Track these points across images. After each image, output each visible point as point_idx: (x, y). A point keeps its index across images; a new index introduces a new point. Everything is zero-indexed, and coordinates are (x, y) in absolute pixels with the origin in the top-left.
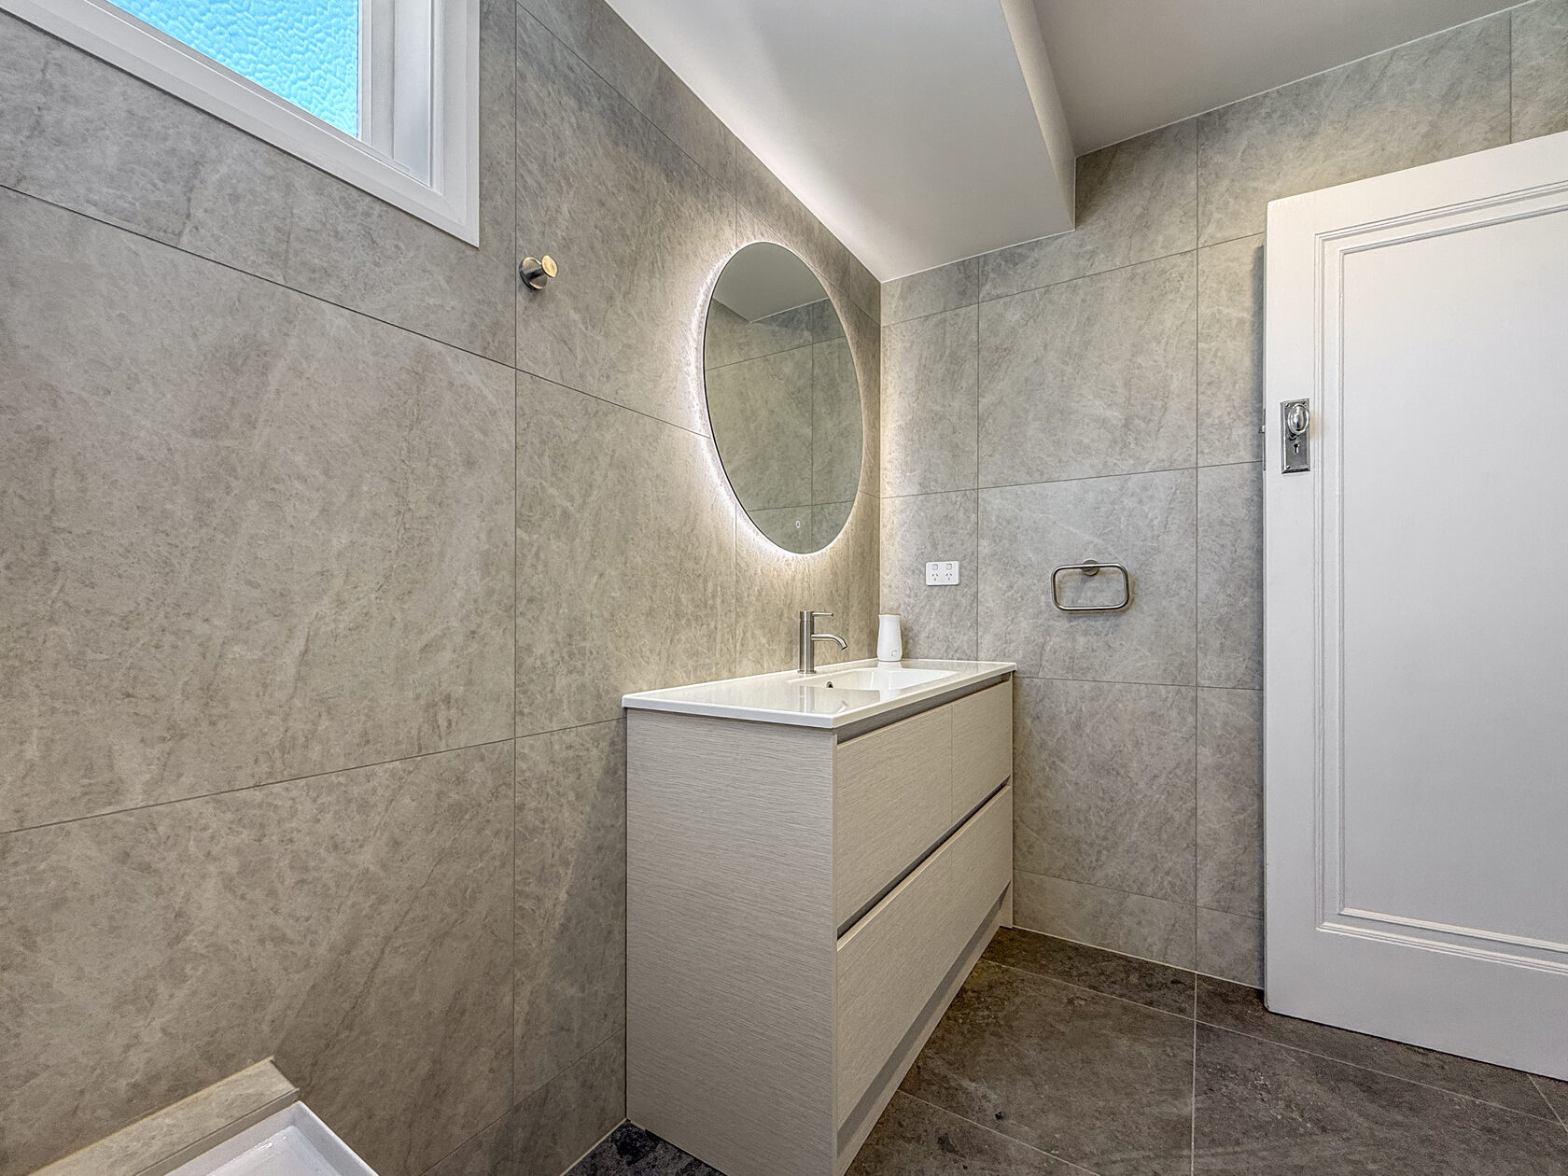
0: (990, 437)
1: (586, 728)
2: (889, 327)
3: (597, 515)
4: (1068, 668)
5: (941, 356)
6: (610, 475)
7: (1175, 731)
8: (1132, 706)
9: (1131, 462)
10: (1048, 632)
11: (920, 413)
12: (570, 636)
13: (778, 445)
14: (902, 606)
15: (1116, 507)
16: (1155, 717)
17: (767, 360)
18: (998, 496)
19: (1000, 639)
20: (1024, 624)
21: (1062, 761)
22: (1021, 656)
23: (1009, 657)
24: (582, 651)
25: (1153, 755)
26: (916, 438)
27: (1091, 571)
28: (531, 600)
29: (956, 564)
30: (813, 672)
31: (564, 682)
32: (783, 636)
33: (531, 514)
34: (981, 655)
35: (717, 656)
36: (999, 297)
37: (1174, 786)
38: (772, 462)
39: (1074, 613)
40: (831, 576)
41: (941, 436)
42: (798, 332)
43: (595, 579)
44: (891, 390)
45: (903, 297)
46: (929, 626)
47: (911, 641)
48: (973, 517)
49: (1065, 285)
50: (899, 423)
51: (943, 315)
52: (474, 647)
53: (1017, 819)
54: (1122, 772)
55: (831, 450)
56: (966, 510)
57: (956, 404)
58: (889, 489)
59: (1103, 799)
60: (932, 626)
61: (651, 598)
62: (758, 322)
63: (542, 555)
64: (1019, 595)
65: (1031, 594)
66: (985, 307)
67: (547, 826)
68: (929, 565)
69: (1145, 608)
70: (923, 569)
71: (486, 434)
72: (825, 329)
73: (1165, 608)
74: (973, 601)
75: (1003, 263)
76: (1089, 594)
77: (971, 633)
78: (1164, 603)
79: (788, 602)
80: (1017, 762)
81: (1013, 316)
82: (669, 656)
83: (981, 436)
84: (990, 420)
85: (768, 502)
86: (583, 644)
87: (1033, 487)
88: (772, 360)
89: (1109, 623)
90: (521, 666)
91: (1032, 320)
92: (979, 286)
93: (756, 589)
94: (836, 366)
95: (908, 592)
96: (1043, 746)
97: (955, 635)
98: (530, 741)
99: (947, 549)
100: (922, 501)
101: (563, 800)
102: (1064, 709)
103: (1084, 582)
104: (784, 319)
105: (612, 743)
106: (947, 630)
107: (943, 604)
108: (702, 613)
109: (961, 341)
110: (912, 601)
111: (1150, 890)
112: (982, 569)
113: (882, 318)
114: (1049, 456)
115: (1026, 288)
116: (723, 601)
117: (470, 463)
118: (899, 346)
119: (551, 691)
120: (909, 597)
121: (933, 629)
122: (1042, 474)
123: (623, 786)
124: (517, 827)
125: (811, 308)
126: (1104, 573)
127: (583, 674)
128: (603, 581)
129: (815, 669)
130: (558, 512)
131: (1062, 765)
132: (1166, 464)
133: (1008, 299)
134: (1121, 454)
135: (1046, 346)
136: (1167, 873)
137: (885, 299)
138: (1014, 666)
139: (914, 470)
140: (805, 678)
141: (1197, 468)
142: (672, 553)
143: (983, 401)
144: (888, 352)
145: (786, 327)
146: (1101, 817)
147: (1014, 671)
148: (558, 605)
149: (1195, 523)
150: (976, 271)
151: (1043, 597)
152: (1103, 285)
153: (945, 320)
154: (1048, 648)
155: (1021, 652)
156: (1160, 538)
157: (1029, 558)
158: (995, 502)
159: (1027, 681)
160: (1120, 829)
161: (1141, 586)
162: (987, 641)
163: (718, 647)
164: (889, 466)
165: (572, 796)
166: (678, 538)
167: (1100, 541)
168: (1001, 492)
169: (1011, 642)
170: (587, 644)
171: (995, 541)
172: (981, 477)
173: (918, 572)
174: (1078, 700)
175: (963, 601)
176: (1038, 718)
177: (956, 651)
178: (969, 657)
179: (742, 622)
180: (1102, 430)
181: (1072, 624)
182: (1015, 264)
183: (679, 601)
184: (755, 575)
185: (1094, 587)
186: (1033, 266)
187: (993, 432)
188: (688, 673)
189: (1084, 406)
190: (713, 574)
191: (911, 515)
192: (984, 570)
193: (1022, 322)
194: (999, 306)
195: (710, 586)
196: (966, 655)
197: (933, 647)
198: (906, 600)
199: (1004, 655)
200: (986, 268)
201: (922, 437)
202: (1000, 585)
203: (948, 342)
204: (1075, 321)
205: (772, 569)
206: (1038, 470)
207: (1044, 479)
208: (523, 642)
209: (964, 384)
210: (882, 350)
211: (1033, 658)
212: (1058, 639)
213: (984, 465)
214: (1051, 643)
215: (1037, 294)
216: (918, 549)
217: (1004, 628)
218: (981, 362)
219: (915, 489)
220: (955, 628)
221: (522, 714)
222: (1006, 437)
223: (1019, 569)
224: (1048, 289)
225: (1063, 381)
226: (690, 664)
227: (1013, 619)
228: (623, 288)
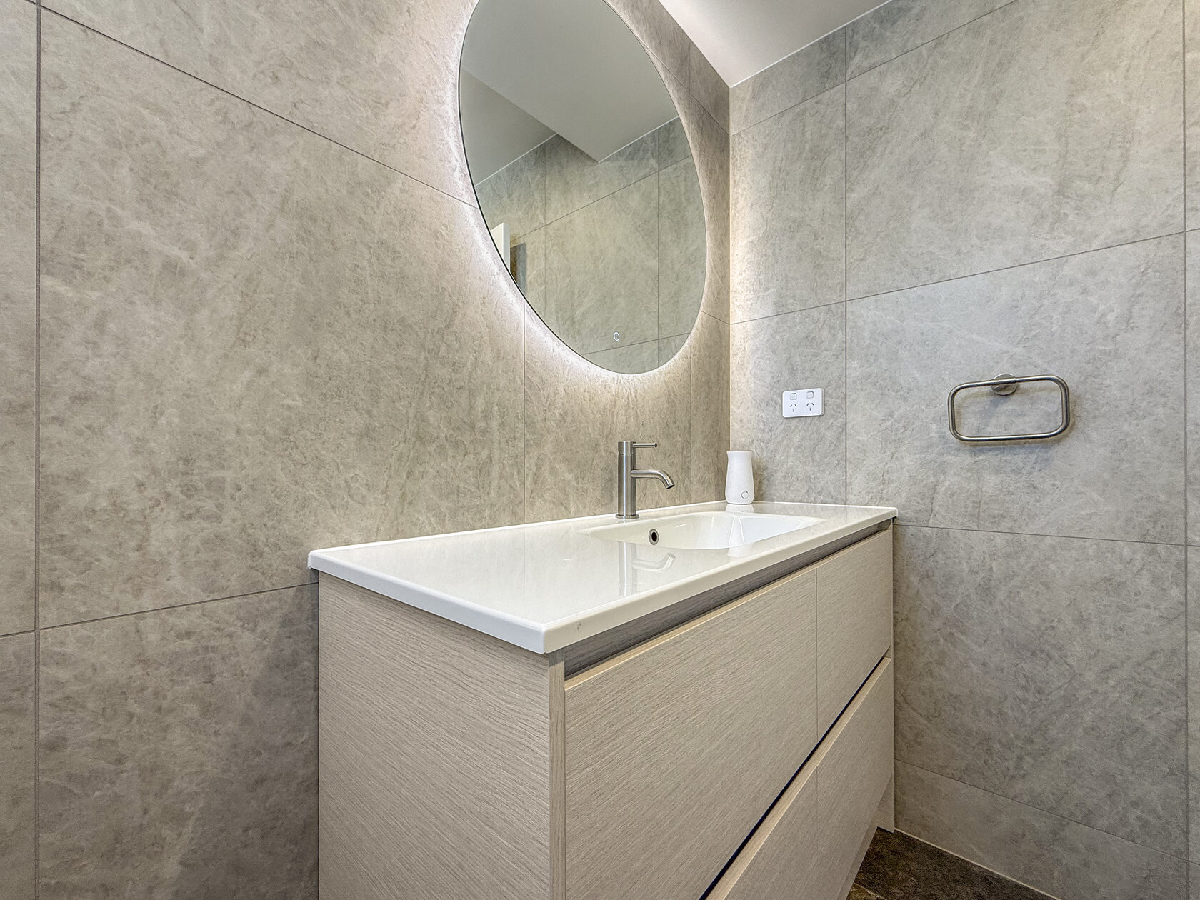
0: (861, 237)
1: (227, 603)
2: (739, 134)
3: (249, 280)
4: (972, 515)
7: (1148, 607)
8: (1071, 568)
9: (1069, 239)
10: (942, 469)
11: (775, 223)
12: (186, 461)
13: (626, 281)
14: (755, 441)
15: (1046, 302)
16: (1110, 584)
17: (614, 197)
18: (872, 307)
19: (875, 479)
20: (908, 460)
21: (963, 633)
22: (904, 499)
23: (887, 500)
24: (216, 486)
25: (1108, 638)
26: (770, 252)
27: (1005, 389)
28: (81, 399)
29: (818, 392)
30: (634, 516)
31: (171, 532)
32: (599, 472)
33: (82, 256)
34: (850, 498)
35: (493, 494)
36: (871, 68)
37: (1147, 684)
38: (619, 300)
39: (977, 445)
40: (666, 405)
41: (800, 246)
42: (644, 161)
43: (247, 375)
44: (741, 204)
45: (755, 97)
46: (786, 463)
47: (765, 482)
48: (840, 335)
49: (964, 29)
50: (750, 239)
51: (802, 106)
53: (900, 699)
54: (1056, 654)
55: (677, 279)
56: (831, 328)
57: (818, 205)
58: (739, 313)
59: (1026, 689)
60: (790, 463)
61: (369, 412)
62: (606, 160)
63: (112, 327)
64: (901, 425)
65: (918, 423)
66: (854, 84)
67: (129, 765)
68: (786, 395)
69: (1094, 435)
70: (779, 400)
72: (671, 152)
73: (1127, 434)
74: (840, 433)
75: (877, 26)
76: (1003, 419)
77: (839, 472)
78: (1126, 428)
79: (606, 431)
80: (899, 629)
81: (892, 85)
82: (404, 495)
83: (850, 238)
84: (862, 217)
86: (220, 474)
87: (919, 291)
88: (619, 195)
89: (1033, 457)
90: (53, 507)
91: (917, 87)
92: (846, 62)
93: (557, 411)
94: (682, 189)
95: (762, 427)
96: (935, 611)
97: (818, 475)
98: (83, 631)
99: (808, 374)
100: (778, 323)
101: (169, 719)
102: (965, 567)
103: (995, 404)
104: (630, 153)
105: (287, 622)
106: (808, 468)
107: (803, 439)
108: (467, 438)
109: (824, 132)
110: (766, 436)
111: (1103, 822)
112: (852, 396)
113: (731, 125)
114: (942, 249)
115: (909, 47)
116: (503, 425)
118: (750, 153)
119: (139, 548)
120: (763, 431)
121: (791, 468)
122: (932, 272)
123: (311, 683)
124: (43, 780)
125: (656, 134)
126: (1025, 391)
127: (218, 519)
128: (264, 381)
129: (638, 512)
130: (156, 263)
131: (963, 638)
132: (1130, 235)
133: (884, 67)
134: (1052, 230)
135: (936, 114)
136: (1135, 804)
137: (734, 104)
138: (895, 512)
139: (768, 289)
140: (625, 524)
141: (1185, 232)
142: (410, 352)
143: (853, 196)
144: (738, 162)
145: (632, 159)
146: (1022, 711)
147: (894, 518)
148: (157, 412)
149: (1182, 311)
150: (842, 45)
151: (934, 427)
153: (804, 111)
154: (941, 489)
155: (904, 494)
156: (1118, 338)
157: (915, 379)
158: (867, 314)
159: (912, 530)
160: (1053, 732)
161: (1087, 406)
162: (858, 481)
163: (495, 483)
164: (740, 288)
165: (193, 710)
166: (421, 335)
167: (1019, 350)
168: (876, 301)
169: (890, 482)
170: (229, 475)
171: (868, 361)
172: (850, 287)
173: (773, 403)
174: (987, 556)
175: (828, 434)
176: (928, 576)
177: (819, 493)
178: (836, 499)
179: (534, 453)
180: (1022, 204)
181: (977, 459)
182: (894, 22)
183: (424, 419)
184: (555, 394)
185: (1010, 408)
186: (918, 18)
187: (865, 231)
188: (441, 518)
189: (993, 178)
190: (485, 388)
191: (765, 340)
192: (854, 396)
193: (904, 90)
194: (872, 79)
195: (480, 404)
196: (832, 497)
197: (792, 488)
198: (760, 435)
199: (881, 498)
200: (856, 37)
201: (777, 250)
202: (875, 413)
203: (808, 135)
204: (980, 71)
205: (582, 390)
206: (927, 269)
207: (936, 279)
208: (55, 465)
209: (828, 180)
210: (731, 161)
211: (920, 502)
212: (956, 478)
213: (853, 273)
214: (947, 483)
215: (924, 51)
216: (773, 377)
217: (881, 466)
218: (849, 151)
219: (769, 311)
220: (818, 466)
221: (57, 587)
222: (882, 235)
223: (901, 392)
224: (939, 41)
225: (963, 151)
226: (445, 505)
227: (893, 454)
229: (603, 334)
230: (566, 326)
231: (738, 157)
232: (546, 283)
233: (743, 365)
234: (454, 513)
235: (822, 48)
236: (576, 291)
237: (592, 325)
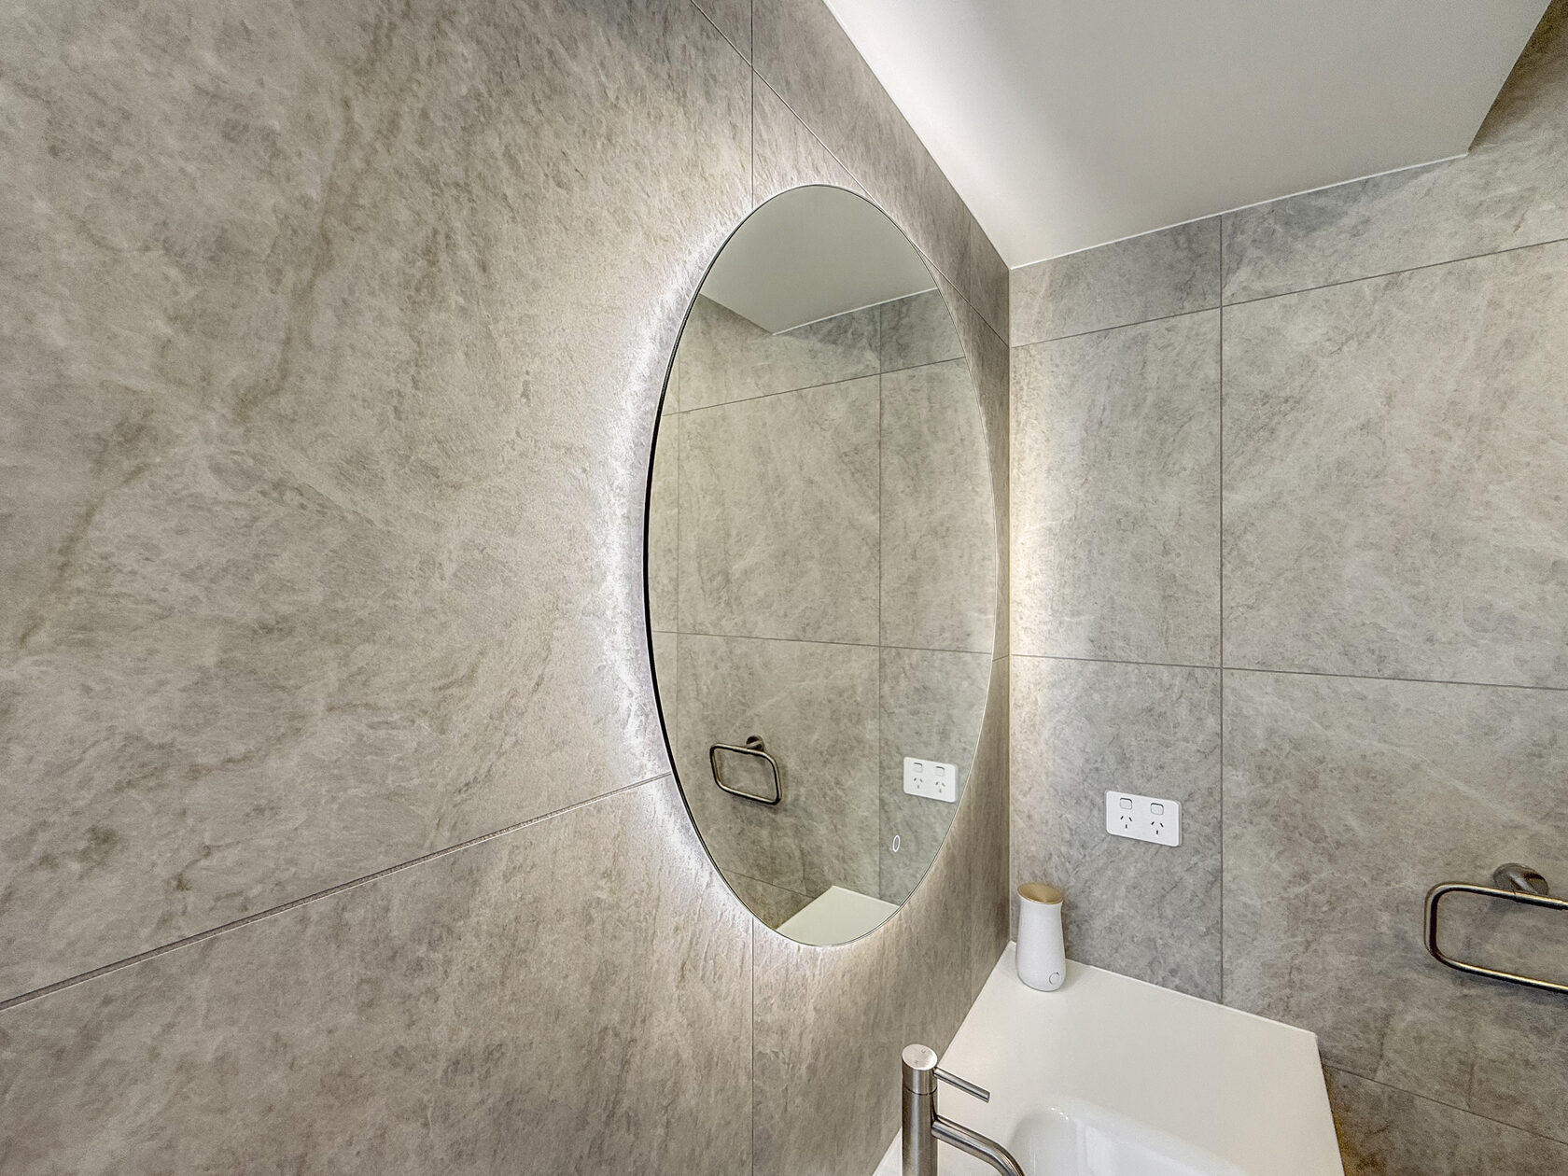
0: (1250, 569)
2: (1025, 348)
4: (1456, 1083)
5: (1136, 407)
10: (1401, 991)
11: (1090, 508)
13: (821, 537)
14: (1055, 858)
17: (801, 397)
18: (1269, 689)
19: (1275, 976)
20: (1336, 960)
22: (1329, 1023)
23: (1299, 1017)
26: (1082, 554)
29: (1172, 808)
34: (1229, 994)
36: (1269, 295)
38: (810, 564)
41: (1137, 558)
42: (856, 352)
44: (1029, 462)
45: (1055, 294)
46: (1113, 909)
48: (1211, 722)
49: (1441, 271)
50: (1048, 523)
51: (1141, 329)
55: (914, 558)
56: (1195, 706)
57: (1170, 499)
58: (1027, 640)
60: (1117, 909)
62: (785, 334)
64: (1323, 898)
65: (1355, 903)
66: (1236, 314)
68: (1113, 798)
70: (1098, 800)
72: (903, 349)
74: (1211, 884)
75: (1278, 228)
77: (1208, 947)
81: (1307, 334)
83: (1228, 567)
84: (1250, 537)
85: (804, 629)
87: (1356, 684)
88: (810, 396)
91: (1354, 344)
92: (1222, 274)
93: (804, 1069)
94: (924, 413)
97: (1171, 942)
99: (1151, 771)
100: (1096, 673)
102: (1444, 1167)
104: (830, 332)
106: (1153, 927)
107: (1143, 874)
109: (1180, 380)
110: (1075, 854)
112: (1232, 828)
113: (1013, 330)
114: (1399, 625)
115: (1339, 277)
118: (1046, 383)
120: (1070, 844)
121: (1120, 917)
122: (1382, 659)
125: (877, 313)
133: (1293, 299)
135: (1389, 399)
137: (1017, 298)
139: (1079, 613)
143: (1233, 498)
144: (1025, 393)
145: (834, 342)
150: (1215, 245)
151: (1386, 917)
152: (1549, 269)
153: (1145, 338)
154: (1400, 1025)
155: (1331, 1017)
157: (1350, 828)
158: (1260, 699)
159: (1344, 1079)
162: (1244, 971)
164: (1027, 599)
167: (1544, 829)
168: (1277, 681)
169: (1304, 987)
171: (1262, 778)
172: (1228, 647)
173: (1087, 803)
174: (1485, 1159)
175: (1190, 880)
176: (1374, 1164)
177: (1173, 972)
178: (1204, 991)
180: (1551, 586)
181: (1466, 991)
182: (1311, 229)
185: (1530, 922)
186: (1355, 233)
187: (1257, 562)
189: (1495, 530)
191: (1074, 695)
192: (1238, 830)
193: (1329, 346)
194: (1270, 312)
196: (1196, 986)
197: (1121, 951)
198: (1064, 849)
199: (1287, 1009)
200: (1240, 238)
201: (1095, 552)
202: (1276, 867)
203: (1152, 378)
204: (1471, 346)
206: (1373, 652)
207: (1388, 672)
209: (1188, 461)
210: (1012, 389)
211: (1361, 1035)
212: (1425, 1014)
213: (1235, 624)
214: (1409, 1018)
215: (1367, 289)
216: (1087, 760)
217: (1287, 956)
218: (1228, 422)
219: (1081, 648)
220: (1170, 926)
222: (1289, 575)
223: (1324, 844)
224: (1394, 279)
225: (1438, 471)
227: (1308, 944)
228: (235, 370)
229: (782, 613)
230: (715, 583)
231: (1024, 384)
232: (680, 506)
233: (1034, 725)
235: (1176, 242)
236: (734, 533)
237: (761, 593)
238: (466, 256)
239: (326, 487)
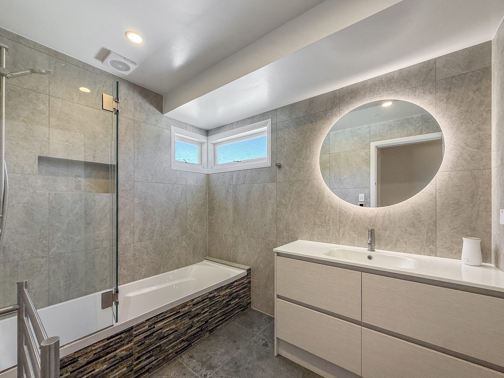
3: (292, 204)
6: (295, 195)
12: (286, 226)
24: (289, 229)
28: (279, 219)
31: (285, 234)
33: (279, 205)
43: (292, 216)
52: (270, 226)
63: (281, 212)
68: (501, 211)
71: (272, 194)
82: (312, 234)
98: (279, 242)
108: (324, 225)
117: (270, 199)
119: (283, 235)
127: (289, 233)
128: (293, 216)
129: (376, 250)
130: (284, 204)
142: (313, 210)
148: (284, 220)
163: (331, 234)
170: (290, 228)
179: (343, 229)
183: (315, 221)
184: (350, 215)
188: (318, 239)
190: (328, 215)
195: (327, 218)
205: (361, 213)
208: (278, 226)
221: (278, 238)
226: (319, 237)
228: (298, 156)
234: (321, 239)
238: (309, 145)
239: (302, 161)
